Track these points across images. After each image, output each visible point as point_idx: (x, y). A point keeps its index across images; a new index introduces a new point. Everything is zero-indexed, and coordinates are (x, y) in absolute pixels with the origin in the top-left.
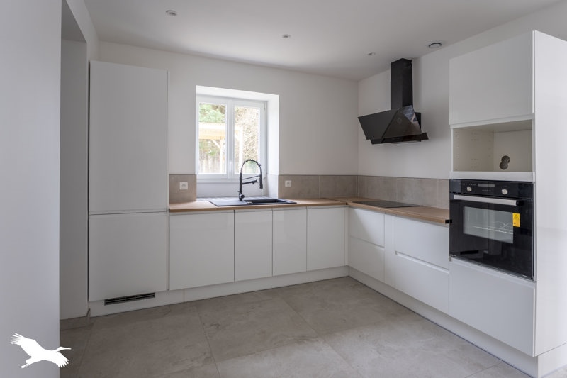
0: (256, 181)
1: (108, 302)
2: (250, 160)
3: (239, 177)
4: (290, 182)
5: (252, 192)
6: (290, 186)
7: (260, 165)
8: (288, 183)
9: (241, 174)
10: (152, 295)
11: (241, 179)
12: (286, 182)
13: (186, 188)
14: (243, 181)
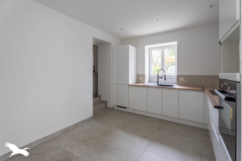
0: (162, 77)
1: (118, 106)
2: (161, 70)
3: (157, 76)
4: (183, 78)
5: (162, 82)
6: (183, 80)
7: (165, 71)
8: (182, 79)
9: (158, 75)
10: (126, 108)
11: (158, 76)
12: (181, 78)
13: (142, 79)
14: (159, 77)
